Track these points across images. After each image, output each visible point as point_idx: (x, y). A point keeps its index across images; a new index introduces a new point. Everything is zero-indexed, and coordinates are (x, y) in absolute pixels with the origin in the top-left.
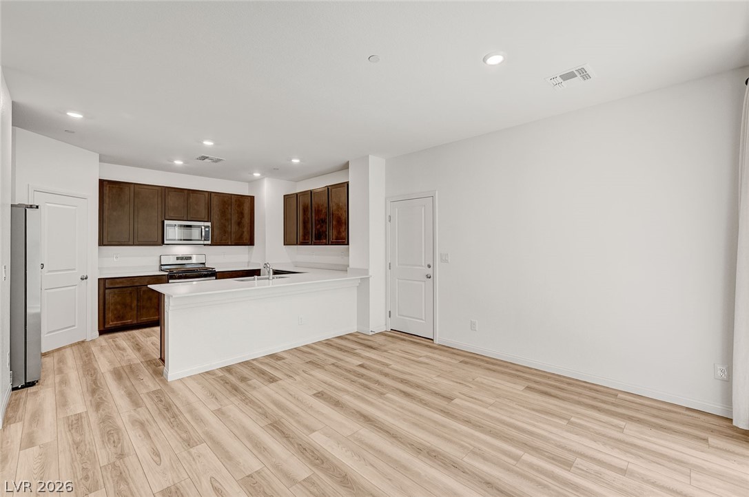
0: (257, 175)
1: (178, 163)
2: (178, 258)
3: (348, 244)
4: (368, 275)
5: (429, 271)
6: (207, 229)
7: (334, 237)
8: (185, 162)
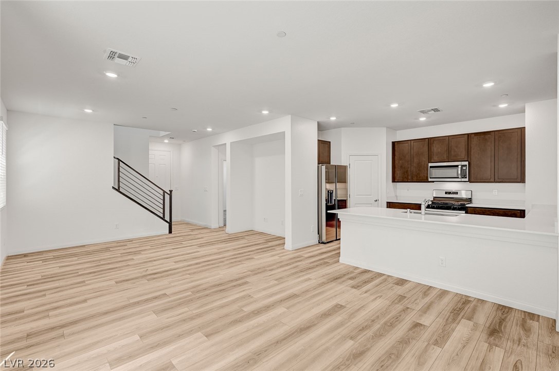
2: (446, 193)
6: (465, 168)
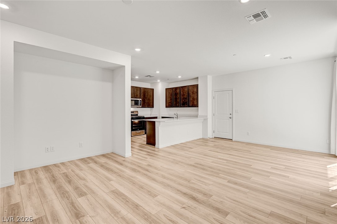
0: (159, 81)
1: (137, 77)
3: (198, 107)
4: (207, 117)
5: (231, 116)
7: (191, 104)
8: (139, 77)
